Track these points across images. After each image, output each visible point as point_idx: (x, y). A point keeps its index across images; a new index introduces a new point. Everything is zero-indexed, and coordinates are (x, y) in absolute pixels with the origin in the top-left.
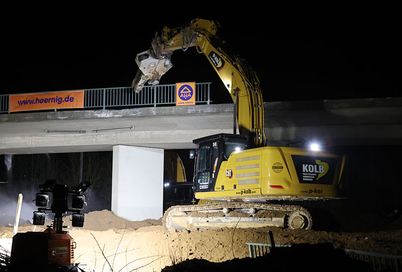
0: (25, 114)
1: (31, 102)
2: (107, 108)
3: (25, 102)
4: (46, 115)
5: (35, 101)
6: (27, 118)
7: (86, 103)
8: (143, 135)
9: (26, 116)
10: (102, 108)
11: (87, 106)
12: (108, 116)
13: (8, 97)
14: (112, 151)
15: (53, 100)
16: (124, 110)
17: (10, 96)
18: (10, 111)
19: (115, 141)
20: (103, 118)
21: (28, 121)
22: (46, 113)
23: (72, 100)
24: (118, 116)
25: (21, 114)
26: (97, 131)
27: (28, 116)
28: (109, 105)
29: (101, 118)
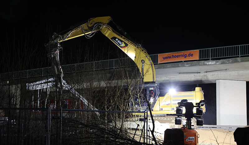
0: (167, 64)
1: (170, 57)
2: (212, 59)
3: (166, 58)
4: (178, 64)
5: (172, 57)
6: (168, 66)
7: (200, 57)
8: (233, 73)
9: (167, 65)
10: (209, 59)
11: (201, 58)
12: (213, 63)
13: (157, 55)
14: (216, 83)
15: (182, 56)
16: (222, 60)
17: (158, 55)
18: (159, 63)
19: (217, 77)
20: (210, 65)
21: (168, 68)
22: (178, 63)
23: (192, 55)
24: (219, 63)
25: (164, 64)
26: (207, 72)
27: (169, 65)
28: (213, 57)
29: (209, 65)
